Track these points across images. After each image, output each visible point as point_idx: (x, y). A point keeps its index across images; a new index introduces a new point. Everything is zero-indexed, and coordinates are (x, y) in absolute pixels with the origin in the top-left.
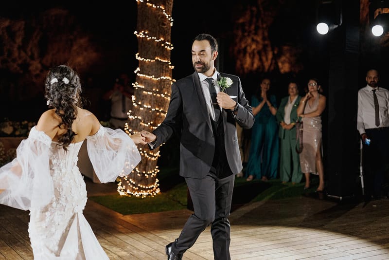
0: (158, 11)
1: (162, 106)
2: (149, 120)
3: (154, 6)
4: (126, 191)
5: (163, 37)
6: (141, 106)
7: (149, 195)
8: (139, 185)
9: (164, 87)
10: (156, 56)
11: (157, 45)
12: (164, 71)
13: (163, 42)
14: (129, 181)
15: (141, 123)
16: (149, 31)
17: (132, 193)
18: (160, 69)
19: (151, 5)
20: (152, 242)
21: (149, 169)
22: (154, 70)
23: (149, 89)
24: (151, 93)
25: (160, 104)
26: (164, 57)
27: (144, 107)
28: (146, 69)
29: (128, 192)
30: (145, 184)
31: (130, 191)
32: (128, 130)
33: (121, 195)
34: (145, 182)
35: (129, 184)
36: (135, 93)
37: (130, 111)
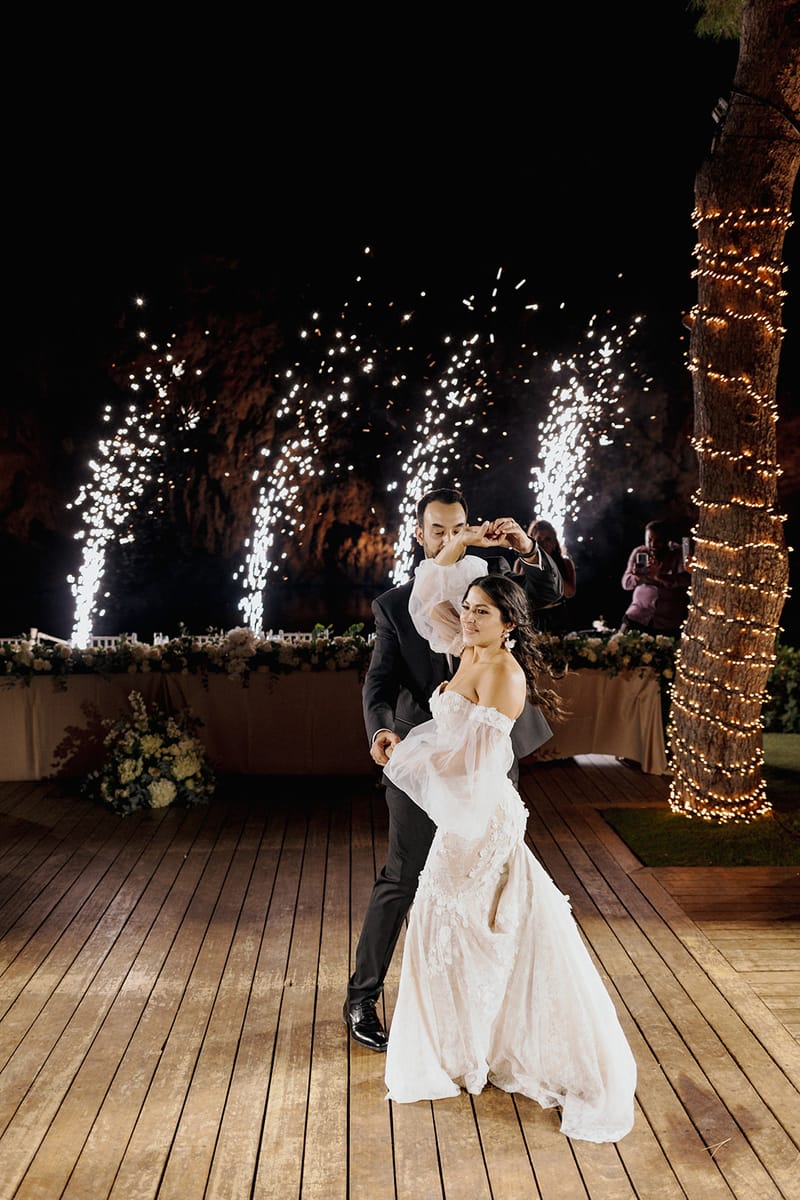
0: (734, 389)
1: (755, 612)
2: (721, 644)
3: (724, 379)
4: (683, 805)
5: (750, 449)
6: (703, 611)
7: (737, 817)
8: (710, 794)
9: (757, 567)
10: (732, 494)
11: (735, 469)
12: (755, 530)
13: (751, 461)
14: (688, 782)
15: (704, 651)
16: (715, 436)
17: (695, 811)
18: (746, 524)
19: (716, 376)
20: (652, 952)
21: (734, 757)
22: (729, 528)
23: (719, 573)
24: (723, 583)
25: (747, 607)
26: (753, 496)
27: (709, 614)
28: (711, 525)
29: (688, 805)
30: (724, 791)
31: (691, 806)
32: (680, 664)
33: (674, 811)
34: (724, 787)
35: (688, 790)
36: (693, 580)
37: (685, 622)
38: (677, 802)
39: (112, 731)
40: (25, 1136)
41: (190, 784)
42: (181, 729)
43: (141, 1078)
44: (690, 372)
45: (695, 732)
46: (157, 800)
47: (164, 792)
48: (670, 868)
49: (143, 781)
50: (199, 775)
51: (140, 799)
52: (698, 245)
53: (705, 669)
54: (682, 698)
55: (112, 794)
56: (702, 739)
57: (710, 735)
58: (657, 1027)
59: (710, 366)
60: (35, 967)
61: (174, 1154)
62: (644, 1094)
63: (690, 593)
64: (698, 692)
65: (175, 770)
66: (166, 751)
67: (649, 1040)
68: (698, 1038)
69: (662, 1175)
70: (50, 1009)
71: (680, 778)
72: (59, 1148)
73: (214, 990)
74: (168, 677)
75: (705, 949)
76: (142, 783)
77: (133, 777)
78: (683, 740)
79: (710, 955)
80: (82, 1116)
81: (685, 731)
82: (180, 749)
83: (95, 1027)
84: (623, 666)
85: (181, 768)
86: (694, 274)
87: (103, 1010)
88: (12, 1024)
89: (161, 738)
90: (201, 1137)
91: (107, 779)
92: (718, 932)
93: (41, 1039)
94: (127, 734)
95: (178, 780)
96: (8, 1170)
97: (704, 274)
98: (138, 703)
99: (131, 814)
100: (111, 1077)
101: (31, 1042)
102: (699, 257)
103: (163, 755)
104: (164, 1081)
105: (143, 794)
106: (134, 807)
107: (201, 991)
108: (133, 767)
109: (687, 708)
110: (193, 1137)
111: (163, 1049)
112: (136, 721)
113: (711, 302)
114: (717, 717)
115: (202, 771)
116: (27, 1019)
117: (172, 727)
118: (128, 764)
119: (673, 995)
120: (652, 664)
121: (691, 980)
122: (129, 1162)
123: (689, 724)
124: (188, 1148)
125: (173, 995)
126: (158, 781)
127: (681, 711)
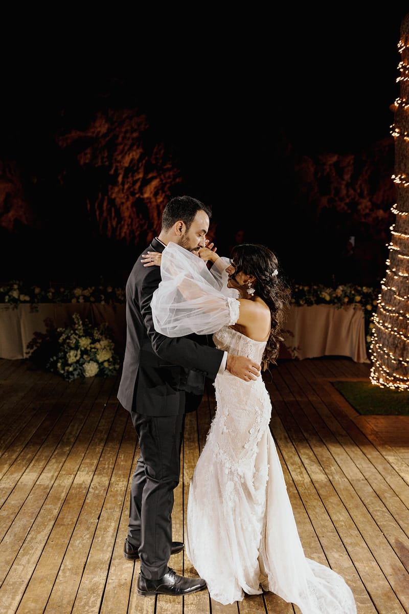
2: (405, 293)
4: (379, 380)
6: (395, 274)
8: (394, 375)
14: (382, 368)
15: (395, 296)
16: (407, 175)
17: (386, 384)
20: (370, 465)
23: (406, 252)
24: (408, 258)
27: (399, 275)
28: (402, 225)
29: (381, 381)
30: (402, 373)
31: (383, 381)
32: (380, 303)
33: (373, 384)
34: (402, 371)
35: (382, 372)
36: (390, 256)
37: (384, 279)
38: (375, 378)
39: (63, 335)
40: (22, 571)
41: (106, 364)
42: (101, 334)
43: (88, 536)
44: (393, 137)
45: (388, 341)
46: (88, 373)
47: (92, 368)
48: (373, 416)
49: (81, 362)
50: (111, 360)
51: (79, 372)
52: (401, 63)
53: (395, 306)
54: (381, 321)
55: (63, 369)
56: (392, 344)
57: (396, 342)
58: (378, 510)
59: (406, 133)
60: (24, 468)
61: (109, 584)
62: (376, 551)
63: (388, 264)
64: (390, 318)
65: (98, 357)
66: (93, 346)
67: (375, 518)
68: (403, 517)
69: (392, 602)
70: (34, 493)
71: (378, 366)
72: (42, 579)
73: (125, 483)
74: (94, 305)
75: (400, 464)
76: (80, 364)
77: (75, 360)
78: (381, 345)
79: (403, 468)
80: (55, 560)
81: (382, 340)
82: (101, 345)
83: (59, 505)
84: (344, 303)
85: (101, 356)
86: (398, 80)
87: (63, 495)
88: (13, 502)
89: (90, 339)
90: (124, 573)
91: (61, 361)
92: (406, 454)
93: (30, 511)
94: (72, 337)
95: (100, 362)
96: (14, 592)
97: (405, 80)
98: (78, 320)
99: (74, 380)
100: (70, 535)
101: (24, 513)
102: (402, 70)
103: (91, 348)
104: (100, 539)
105: (80, 369)
106: (76, 376)
107: (118, 484)
108: (75, 355)
109: (384, 327)
110: (119, 573)
111: (99, 519)
112: (76, 330)
113: (408, 96)
114: (401, 333)
115: (112, 357)
116: (21, 499)
117: (97, 333)
118: (72, 353)
119: (385, 491)
120: (360, 302)
121: (394, 481)
122: (83, 589)
123: (384, 336)
124: (116, 581)
125: (103, 486)
126: (89, 362)
127: (380, 329)
